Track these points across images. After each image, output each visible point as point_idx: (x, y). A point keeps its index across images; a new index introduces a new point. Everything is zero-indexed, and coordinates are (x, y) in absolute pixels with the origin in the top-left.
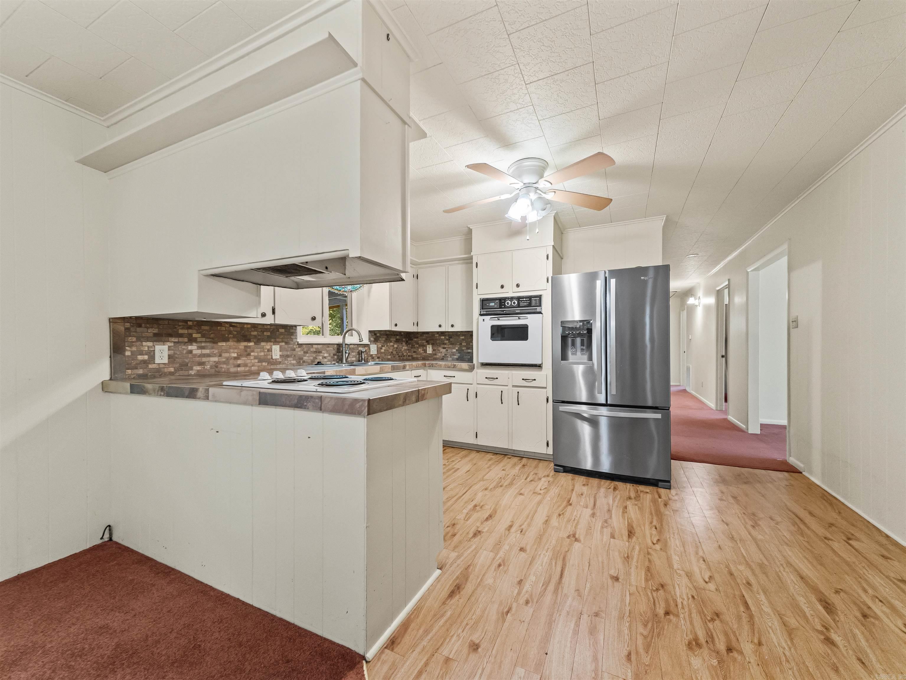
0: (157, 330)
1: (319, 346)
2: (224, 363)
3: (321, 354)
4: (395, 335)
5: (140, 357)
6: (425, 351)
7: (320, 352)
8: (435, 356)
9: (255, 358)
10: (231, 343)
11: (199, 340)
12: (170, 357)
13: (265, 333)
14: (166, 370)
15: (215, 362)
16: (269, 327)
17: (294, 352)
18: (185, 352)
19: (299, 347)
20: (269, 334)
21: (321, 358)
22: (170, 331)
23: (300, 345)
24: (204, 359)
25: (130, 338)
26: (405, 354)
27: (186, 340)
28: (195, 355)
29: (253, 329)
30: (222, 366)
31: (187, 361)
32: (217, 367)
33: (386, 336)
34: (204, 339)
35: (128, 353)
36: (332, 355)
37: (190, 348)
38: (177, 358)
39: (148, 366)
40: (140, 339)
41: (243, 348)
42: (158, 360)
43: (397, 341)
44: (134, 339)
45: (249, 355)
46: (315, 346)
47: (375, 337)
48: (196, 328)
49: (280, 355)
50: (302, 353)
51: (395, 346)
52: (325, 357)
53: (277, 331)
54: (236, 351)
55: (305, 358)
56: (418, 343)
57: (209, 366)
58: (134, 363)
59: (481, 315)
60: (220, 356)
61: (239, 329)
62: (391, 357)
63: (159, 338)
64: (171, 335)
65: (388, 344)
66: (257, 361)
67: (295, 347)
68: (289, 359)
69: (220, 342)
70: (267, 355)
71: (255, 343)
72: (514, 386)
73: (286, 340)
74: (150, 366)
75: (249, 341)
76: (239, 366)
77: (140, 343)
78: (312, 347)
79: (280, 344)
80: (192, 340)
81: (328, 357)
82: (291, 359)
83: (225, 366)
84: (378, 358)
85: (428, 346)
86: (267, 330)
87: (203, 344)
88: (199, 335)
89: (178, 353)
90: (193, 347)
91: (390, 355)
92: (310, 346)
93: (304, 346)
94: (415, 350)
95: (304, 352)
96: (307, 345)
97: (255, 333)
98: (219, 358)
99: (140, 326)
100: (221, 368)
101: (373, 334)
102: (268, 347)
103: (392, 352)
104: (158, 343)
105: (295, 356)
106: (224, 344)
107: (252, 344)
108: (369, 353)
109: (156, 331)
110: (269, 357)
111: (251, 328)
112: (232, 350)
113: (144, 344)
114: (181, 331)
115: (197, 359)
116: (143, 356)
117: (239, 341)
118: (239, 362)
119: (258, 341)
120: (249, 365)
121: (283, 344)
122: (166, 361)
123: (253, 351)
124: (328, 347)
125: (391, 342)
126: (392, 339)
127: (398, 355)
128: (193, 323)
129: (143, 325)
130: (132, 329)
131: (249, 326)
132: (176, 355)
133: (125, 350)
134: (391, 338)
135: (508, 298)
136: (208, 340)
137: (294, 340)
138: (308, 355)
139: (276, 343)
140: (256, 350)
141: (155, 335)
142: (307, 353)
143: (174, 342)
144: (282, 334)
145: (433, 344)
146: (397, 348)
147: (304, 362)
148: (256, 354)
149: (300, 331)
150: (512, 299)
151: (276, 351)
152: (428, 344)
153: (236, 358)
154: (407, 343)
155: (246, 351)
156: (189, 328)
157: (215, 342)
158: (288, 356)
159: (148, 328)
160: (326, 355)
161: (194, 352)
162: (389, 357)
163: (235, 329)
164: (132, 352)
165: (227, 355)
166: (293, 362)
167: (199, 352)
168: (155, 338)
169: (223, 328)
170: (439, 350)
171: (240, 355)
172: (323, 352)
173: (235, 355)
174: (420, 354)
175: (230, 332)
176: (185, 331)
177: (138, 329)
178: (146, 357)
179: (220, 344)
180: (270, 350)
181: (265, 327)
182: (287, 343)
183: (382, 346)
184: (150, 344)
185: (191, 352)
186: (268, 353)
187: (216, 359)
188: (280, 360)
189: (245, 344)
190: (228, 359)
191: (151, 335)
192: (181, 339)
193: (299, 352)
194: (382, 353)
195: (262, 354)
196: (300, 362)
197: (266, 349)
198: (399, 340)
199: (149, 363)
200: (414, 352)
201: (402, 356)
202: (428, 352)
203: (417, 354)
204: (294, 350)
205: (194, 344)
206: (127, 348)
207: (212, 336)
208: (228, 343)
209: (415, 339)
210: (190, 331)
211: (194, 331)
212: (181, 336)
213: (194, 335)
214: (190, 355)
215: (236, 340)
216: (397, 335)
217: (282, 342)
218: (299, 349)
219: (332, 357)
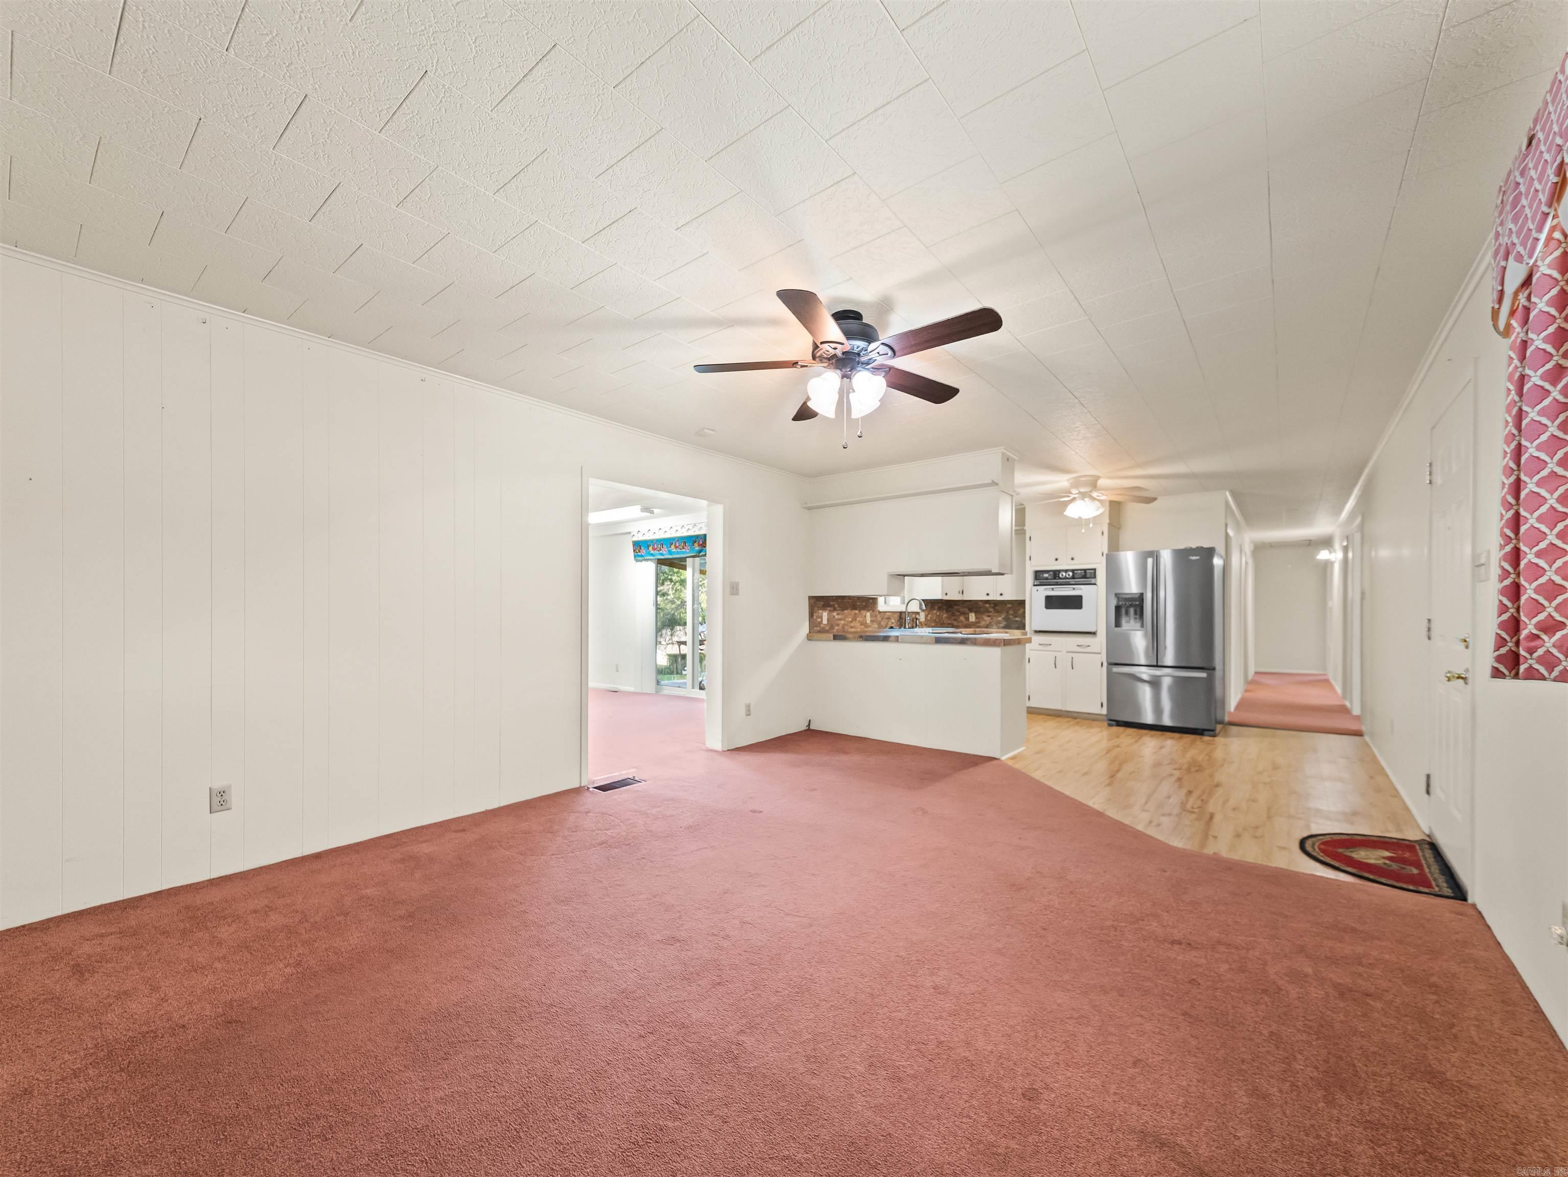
0: (823, 604)
1: (890, 614)
3: (891, 620)
4: (938, 603)
5: (817, 621)
6: (967, 619)
7: (890, 618)
8: (978, 625)
10: (849, 611)
11: (837, 609)
12: (828, 619)
13: (863, 603)
14: (826, 627)
17: (877, 618)
18: (834, 616)
21: (890, 623)
22: (828, 605)
23: (880, 613)
25: (814, 609)
26: (945, 622)
27: (833, 609)
28: (836, 621)
31: (833, 623)
33: (932, 605)
35: (814, 618)
36: (897, 621)
39: (820, 625)
40: (817, 610)
41: (854, 614)
42: (824, 623)
43: (940, 609)
45: (856, 619)
46: (887, 613)
47: (924, 605)
48: (836, 601)
49: (870, 620)
51: (938, 613)
52: (893, 623)
53: (868, 602)
54: (851, 616)
55: (882, 621)
56: (959, 611)
58: (816, 624)
59: (1034, 585)
61: (852, 601)
62: (935, 624)
64: (828, 608)
65: (933, 612)
66: (859, 624)
67: (877, 614)
68: (874, 623)
69: (844, 610)
71: (858, 610)
72: (1068, 652)
73: (873, 609)
75: (856, 609)
77: (817, 612)
79: (870, 612)
84: (925, 625)
85: (970, 614)
87: (839, 612)
91: (934, 622)
92: (885, 613)
94: (955, 618)
97: (859, 603)
98: (845, 622)
99: (817, 602)
101: (923, 603)
103: (936, 619)
104: (823, 613)
105: (877, 621)
106: (846, 611)
108: (919, 620)
110: (865, 621)
111: (858, 599)
112: (849, 616)
113: (819, 612)
115: (837, 623)
118: (852, 625)
119: (860, 609)
120: (856, 627)
124: (895, 614)
125: (936, 610)
127: (940, 622)
128: (835, 598)
129: (819, 601)
130: (815, 604)
131: (856, 598)
134: (936, 606)
135: (1063, 570)
136: (840, 609)
137: (877, 609)
138: (884, 620)
139: (868, 611)
140: (859, 616)
142: (883, 618)
143: (829, 612)
144: (871, 603)
145: (976, 612)
146: (939, 616)
147: (882, 626)
148: (859, 618)
149: (881, 600)
150: (1066, 571)
151: (868, 616)
152: (971, 612)
153: (850, 620)
154: (947, 611)
155: (855, 616)
158: (873, 621)
159: (820, 603)
160: (893, 621)
162: (933, 624)
164: (816, 617)
165: (847, 619)
166: (876, 626)
167: (838, 615)
168: (823, 610)
169: (846, 600)
170: (983, 618)
171: (853, 619)
172: (892, 618)
174: (962, 622)
175: (849, 603)
176: (832, 603)
178: (819, 621)
181: (864, 598)
182: (873, 611)
183: (929, 614)
186: (864, 617)
187: (843, 622)
188: (870, 624)
189: (855, 611)
190: (848, 622)
191: (822, 608)
193: (879, 618)
194: (928, 620)
195: (862, 619)
197: (863, 615)
198: (944, 607)
200: (955, 620)
201: (943, 624)
202: (970, 620)
203: (958, 622)
204: (876, 616)
205: (835, 612)
206: (813, 615)
207: (841, 606)
209: (956, 607)
210: (834, 603)
212: (831, 607)
213: (835, 606)
214: (834, 619)
215: (851, 608)
216: (940, 604)
217: (871, 610)
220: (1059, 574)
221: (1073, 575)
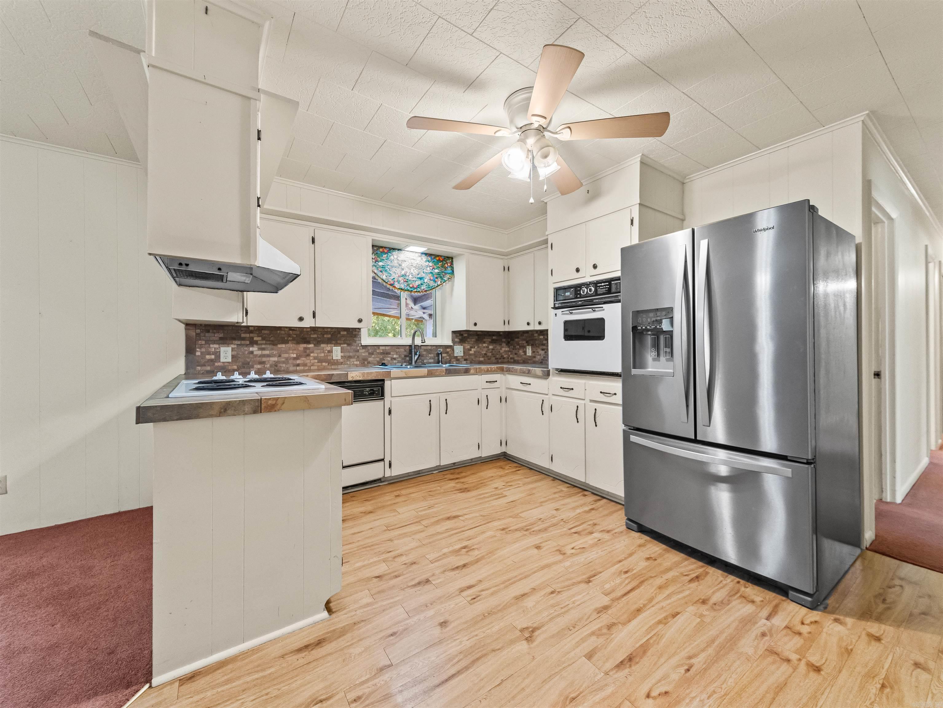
0: (223, 334)
1: (387, 348)
2: (284, 362)
3: (390, 355)
4: (490, 335)
5: (208, 357)
6: (525, 352)
7: (389, 353)
8: (534, 359)
9: (315, 358)
10: (290, 345)
11: (259, 342)
12: (233, 357)
13: (325, 336)
14: (230, 368)
15: (274, 361)
16: (329, 330)
17: (357, 354)
18: (246, 352)
19: (363, 349)
20: (329, 336)
21: (389, 359)
22: (234, 335)
23: (365, 347)
24: (264, 359)
25: (200, 341)
26: (505, 356)
27: (248, 342)
28: (256, 355)
29: (313, 332)
30: (281, 365)
31: (248, 360)
32: (276, 366)
33: (477, 337)
34: (264, 342)
35: (198, 354)
36: (403, 356)
37: (251, 349)
38: (239, 358)
39: (215, 364)
40: (208, 342)
41: (302, 349)
42: (222, 360)
43: (493, 342)
44: (203, 342)
45: (308, 355)
46: (381, 348)
47: (460, 337)
48: (257, 332)
49: (342, 356)
50: (367, 354)
51: (491, 347)
52: (395, 359)
53: (338, 334)
54: (295, 352)
55: (370, 359)
56: (518, 344)
57: (268, 365)
58: (203, 361)
59: (555, 308)
60: (280, 356)
61: (298, 333)
62: (484, 360)
63: (224, 341)
64: (234, 339)
65: (480, 345)
66: (316, 361)
67: (358, 348)
68: (351, 360)
69: (279, 344)
70: (327, 356)
71: (314, 344)
72: (592, 401)
73: (348, 342)
74: (216, 364)
75: (308, 342)
76: (298, 365)
77: (208, 345)
78: (379, 348)
79: (341, 346)
80: (253, 343)
81: (398, 358)
82: (354, 360)
83: (284, 365)
84: (465, 360)
85: (527, 347)
86: (327, 333)
87: (263, 346)
88: (260, 338)
89: (240, 354)
90: (254, 349)
91: (483, 357)
92: (376, 347)
93: (369, 348)
94: (516, 351)
95: (369, 354)
96: (373, 347)
97: (315, 336)
98: (279, 358)
99: (208, 332)
100: (281, 367)
101: (458, 335)
102: (329, 349)
103: (485, 354)
104: (223, 345)
105: (358, 357)
106: (284, 346)
107: (311, 346)
108: (452, 355)
109: (221, 335)
110: (329, 358)
111: (311, 331)
112: (291, 351)
113: (211, 346)
114: (243, 335)
115: (258, 359)
116: (210, 356)
117: (298, 343)
118: (298, 362)
119: (318, 343)
120: (309, 364)
121: (345, 345)
122: (229, 360)
123: (313, 352)
124: (399, 348)
125: (484, 343)
126: (485, 340)
127: (494, 357)
128: (254, 328)
129: (211, 331)
130: (202, 334)
132: (239, 356)
133: (196, 351)
134: (484, 338)
135: (583, 284)
136: (269, 342)
137: (358, 342)
138: (373, 356)
139: (337, 344)
140: (315, 351)
141: (221, 339)
142: (373, 354)
143: (237, 345)
144: (343, 336)
145: (532, 345)
146: (492, 349)
147: (369, 363)
148: (316, 355)
149: (364, 333)
150: (587, 285)
151: (337, 352)
152: (528, 345)
153: (295, 359)
154: (508, 344)
155: (305, 352)
156: (251, 332)
157: (275, 345)
158: (350, 357)
159: (214, 333)
160: (395, 356)
161: (255, 353)
162: (482, 359)
163: (294, 332)
164: (201, 353)
165: (286, 355)
166: (356, 363)
167: (260, 352)
168: (220, 342)
169: (283, 332)
170: (538, 352)
171: (300, 356)
172: (392, 353)
173: (295, 356)
174: (521, 356)
175: (289, 335)
176: (248, 335)
177: (207, 334)
178: (213, 357)
179: (279, 346)
180: (330, 352)
181: (326, 330)
182: (349, 345)
183: (471, 347)
184: (216, 346)
185: (252, 352)
186: (329, 354)
187: (276, 359)
188: (341, 361)
189: (305, 345)
190: (287, 359)
191: (218, 339)
192: (243, 342)
193: (363, 353)
194: (471, 355)
195: (323, 355)
196: (364, 362)
197: (326, 350)
198: (496, 340)
199: (215, 362)
200: (516, 354)
201: (500, 359)
202: (528, 354)
203: (518, 357)
204: (358, 351)
205: (255, 346)
206: (197, 349)
207: (272, 339)
208: (287, 345)
209: (516, 340)
210: (252, 335)
211: (256, 335)
212: (244, 339)
213: (255, 339)
214: (251, 356)
215: (294, 342)
216: (494, 335)
217: (344, 343)
218: (364, 350)
219: (402, 359)
220: (580, 291)
221: (596, 290)
